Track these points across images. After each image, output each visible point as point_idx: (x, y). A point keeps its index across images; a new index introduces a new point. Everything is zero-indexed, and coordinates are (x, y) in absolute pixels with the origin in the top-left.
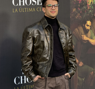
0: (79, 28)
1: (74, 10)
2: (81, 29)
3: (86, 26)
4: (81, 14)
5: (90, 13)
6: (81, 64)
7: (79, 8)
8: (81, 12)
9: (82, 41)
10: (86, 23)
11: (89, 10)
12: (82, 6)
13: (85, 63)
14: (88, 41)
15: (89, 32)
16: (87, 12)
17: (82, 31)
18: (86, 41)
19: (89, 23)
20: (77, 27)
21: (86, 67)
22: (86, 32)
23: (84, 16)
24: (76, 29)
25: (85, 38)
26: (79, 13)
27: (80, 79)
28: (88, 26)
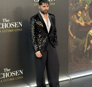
0: (74, 16)
1: (71, 4)
2: (75, 16)
3: (78, 14)
4: (75, 7)
5: (81, 6)
6: (75, 37)
7: (74, 3)
8: (75, 6)
10: (78, 12)
11: (80, 4)
12: (76, 2)
15: (80, 18)
16: (79, 6)
18: (78, 23)
19: (80, 12)
20: (73, 15)
21: (78, 39)
22: (78, 18)
23: (77, 8)
24: (72, 16)
25: (77, 22)
26: (74, 6)
27: (74, 46)
28: (79, 14)
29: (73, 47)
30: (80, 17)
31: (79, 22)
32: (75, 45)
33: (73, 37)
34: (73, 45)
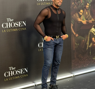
1: (73, 3)
3: (80, 13)
4: (77, 6)
5: (83, 5)
6: (77, 35)
8: (77, 4)
9: (77, 22)
10: (80, 11)
11: (82, 3)
12: (77, 1)
13: (79, 35)
14: (81, 22)
15: (82, 17)
16: (81, 4)
18: (80, 22)
19: (82, 11)
20: (75, 14)
21: (80, 37)
22: (80, 16)
23: (79, 7)
24: (74, 15)
25: (79, 20)
26: (76, 5)
27: (76, 44)
28: (81, 13)
32: (78, 43)
33: (76, 35)
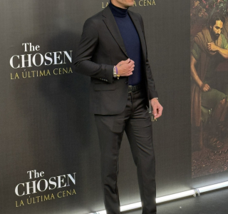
0: (204, 32)
1: (197, 3)
2: (207, 33)
3: (215, 29)
4: (207, 10)
5: (222, 8)
6: (206, 88)
8: (207, 7)
9: (208, 51)
10: (215, 23)
11: (220, 3)
13: (212, 86)
14: (217, 51)
15: (220, 38)
16: (217, 6)
17: (209, 36)
18: (214, 52)
19: (219, 23)
21: (214, 91)
22: (215, 37)
24: (200, 34)
25: (213, 47)
26: (204, 7)
27: (205, 110)
28: (218, 28)
29: (202, 112)
30: (219, 35)
31: (218, 49)
33: (203, 86)
34: (201, 107)
